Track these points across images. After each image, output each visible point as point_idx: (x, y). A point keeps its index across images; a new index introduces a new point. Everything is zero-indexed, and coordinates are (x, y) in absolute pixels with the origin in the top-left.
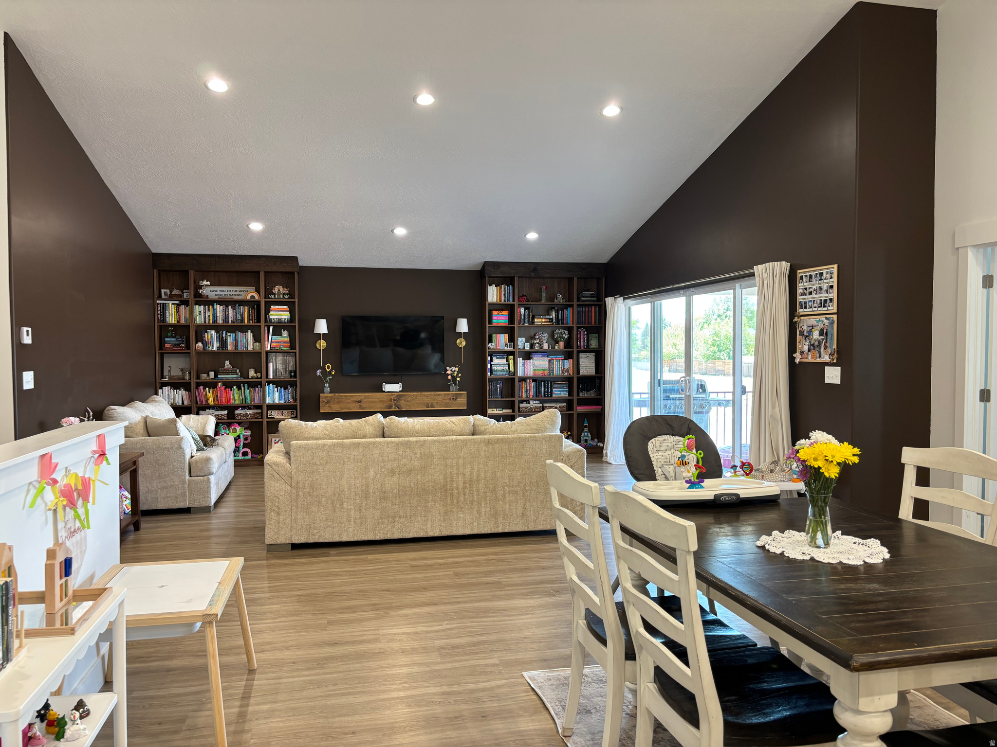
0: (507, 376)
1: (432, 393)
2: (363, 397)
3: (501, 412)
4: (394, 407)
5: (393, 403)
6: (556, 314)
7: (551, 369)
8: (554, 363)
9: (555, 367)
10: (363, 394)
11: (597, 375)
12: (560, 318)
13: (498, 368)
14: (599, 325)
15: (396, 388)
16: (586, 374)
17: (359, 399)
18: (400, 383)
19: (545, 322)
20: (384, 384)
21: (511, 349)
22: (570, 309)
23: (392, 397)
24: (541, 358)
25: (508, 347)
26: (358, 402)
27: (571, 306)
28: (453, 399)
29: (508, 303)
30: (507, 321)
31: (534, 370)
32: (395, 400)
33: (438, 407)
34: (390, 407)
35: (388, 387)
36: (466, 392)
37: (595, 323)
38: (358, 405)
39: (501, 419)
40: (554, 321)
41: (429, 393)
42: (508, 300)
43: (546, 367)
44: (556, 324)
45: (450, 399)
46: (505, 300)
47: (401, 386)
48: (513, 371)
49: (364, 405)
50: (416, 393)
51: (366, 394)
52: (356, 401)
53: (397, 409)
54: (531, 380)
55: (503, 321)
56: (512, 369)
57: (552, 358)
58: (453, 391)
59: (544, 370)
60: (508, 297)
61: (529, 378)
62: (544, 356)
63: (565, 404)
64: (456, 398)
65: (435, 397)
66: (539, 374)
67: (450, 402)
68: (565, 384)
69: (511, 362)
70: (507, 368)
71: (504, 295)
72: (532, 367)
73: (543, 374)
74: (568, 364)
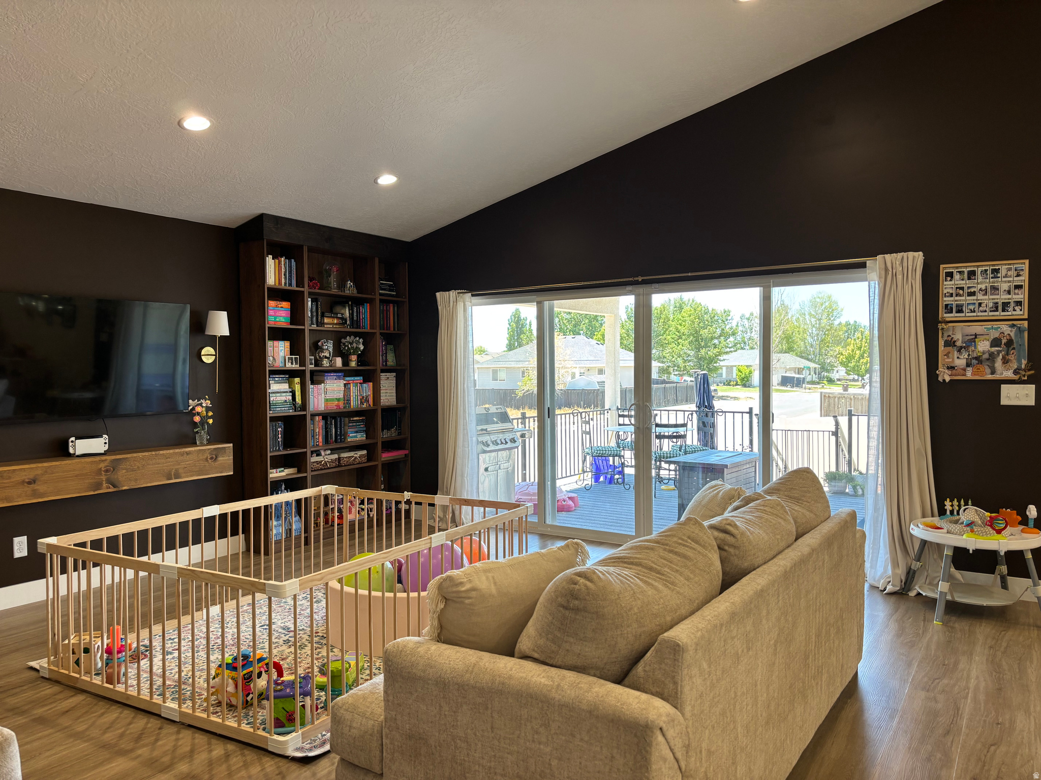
0: (291, 412)
1: (177, 451)
2: (39, 472)
3: (283, 474)
4: (105, 485)
5: (104, 478)
6: (351, 312)
7: (347, 399)
8: (350, 388)
9: (352, 395)
10: (40, 465)
11: (401, 405)
12: (355, 319)
13: (278, 398)
14: (399, 332)
15: (98, 445)
16: (387, 404)
17: (31, 477)
18: (105, 436)
19: (336, 324)
20: (73, 439)
21: (295, 366)
22: (367, 306)
23: (102, 465)
24: (335, 381)
25: (292, 364)
26: (29, 483)
27: (370, 301)
28: (212, 458)
29: (290, 288)
30: (288, 320)
31: (327, 400)
32: (107, 471)
33: (187, 477)
34: (98, 485)
35: (81, 446)
36: (231, 445)
37: (394, 330)
38: (28, 489)
39: (283, 486)
40: (348, 322)
41: (171, 451)
42: (290, 285)
43: (341, 396)
44: (350, 328)
45: (206, 460)
46: (285, 284)
47: (107, 441)
48: (300, 402)
49: (40, 487)
50: (146, 454)
51: (45, 464)
52: (23, 482)
53: (112, 490)
54: (321, 417)
55: (282, 319)
56: (298, 399)
57: (348, 381)
58: (202, 445)
59: (338, 400)
60: (290, 280)
61: (318, 415)
62: (339, 378)
63: (365, 452)
64: (216, 457)
65: (181, 458)
66: (333, 407)
67: (207, 464)
68: (362, 421)
69: (298, 388)
70: (290, 398)
71: (285, 275)
72: (323, 395)
73: (338, 406)
74: (368, 389)
